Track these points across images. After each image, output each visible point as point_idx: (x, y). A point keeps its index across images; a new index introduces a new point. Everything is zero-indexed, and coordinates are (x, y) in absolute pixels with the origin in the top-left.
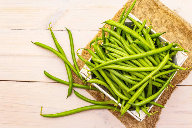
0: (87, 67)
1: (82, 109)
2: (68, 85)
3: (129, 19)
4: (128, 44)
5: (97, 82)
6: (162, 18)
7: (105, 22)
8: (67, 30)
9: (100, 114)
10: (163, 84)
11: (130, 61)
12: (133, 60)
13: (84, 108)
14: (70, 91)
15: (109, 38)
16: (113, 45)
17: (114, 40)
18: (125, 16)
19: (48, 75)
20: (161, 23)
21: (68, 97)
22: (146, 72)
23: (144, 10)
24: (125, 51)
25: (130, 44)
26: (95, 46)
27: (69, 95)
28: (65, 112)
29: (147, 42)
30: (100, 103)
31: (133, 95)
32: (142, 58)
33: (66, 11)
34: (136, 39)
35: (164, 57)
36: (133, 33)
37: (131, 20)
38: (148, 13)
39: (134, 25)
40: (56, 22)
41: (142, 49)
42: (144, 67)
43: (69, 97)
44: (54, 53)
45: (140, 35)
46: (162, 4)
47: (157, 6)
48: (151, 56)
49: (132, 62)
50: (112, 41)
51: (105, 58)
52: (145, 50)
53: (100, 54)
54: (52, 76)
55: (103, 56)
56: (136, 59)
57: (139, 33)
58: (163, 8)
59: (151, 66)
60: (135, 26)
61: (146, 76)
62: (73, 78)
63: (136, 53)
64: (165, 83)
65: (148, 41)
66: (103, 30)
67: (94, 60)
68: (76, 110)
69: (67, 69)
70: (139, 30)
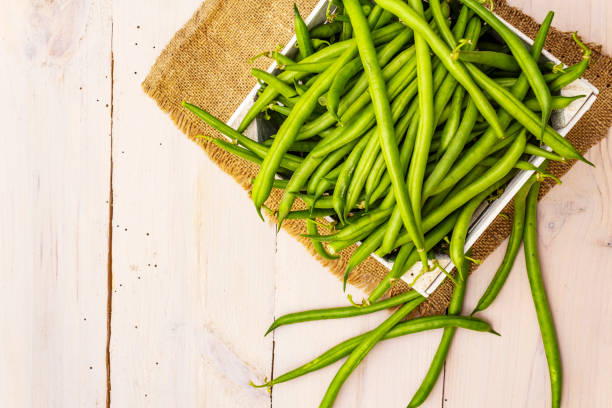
0: (409, 273)
1: (536, 285)
2: (454, 330)
3: (246, 128)
4: (337, 132)
5: (460, 238)
6: (238, 21)
7: (259, 209)
8: (272, 329)
9: (552, 228)
10: (471, 15)
11: (396, 125)
12: (392, 115)
13: (535, 279)
14: (476, 323)
15: (316, 197)
16: (340, 184)
17: (320, 180)
18: (239, 142)
19: (422, 394)
20: (255, 24)
21: (493, 332)
22: (434, 72)
23: (213, 79)
24: (361, 144)
25: (333, 126)
26: (339, 245)
27: (485, 326)
28: (545, 342)
29: (331, 68)
30: (517, 227)
31: (510, 116)
32: (387, 82)
33: (212, 331)
34: (318, 103)
35: (382, 10)
36: (300, 113)
37: (251, 121)
38: (221, 65)
39: (269, 109)
40: (247, 363)
41: (353, 86)
42: (415, 76)
43: (496, 330)
44: (348, 374)
45: (305, 91)
46: (191, 20)
47: (197, 36)
48: (378, 52)
49: (400, 119)
50: (324, 185)
51: (381, 211)
52: (359, 72)
53: (366, 229)
54: (424, 383)
55: (377, 216)
56: (391, 103)
57: (297, 95)
58: (203, 16)
59: (414, 54)
60: (271, 106)
61: (447, 72)
62: (432, 316)
63: (369, 103)
64: (469, 9)
65: (328, 63)
66: (286, 217)
67: (387, 248)
68: (541, 306)
69: (404, 334)
70: (288, 93)
